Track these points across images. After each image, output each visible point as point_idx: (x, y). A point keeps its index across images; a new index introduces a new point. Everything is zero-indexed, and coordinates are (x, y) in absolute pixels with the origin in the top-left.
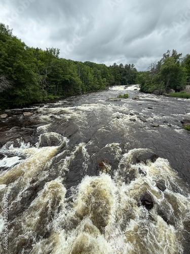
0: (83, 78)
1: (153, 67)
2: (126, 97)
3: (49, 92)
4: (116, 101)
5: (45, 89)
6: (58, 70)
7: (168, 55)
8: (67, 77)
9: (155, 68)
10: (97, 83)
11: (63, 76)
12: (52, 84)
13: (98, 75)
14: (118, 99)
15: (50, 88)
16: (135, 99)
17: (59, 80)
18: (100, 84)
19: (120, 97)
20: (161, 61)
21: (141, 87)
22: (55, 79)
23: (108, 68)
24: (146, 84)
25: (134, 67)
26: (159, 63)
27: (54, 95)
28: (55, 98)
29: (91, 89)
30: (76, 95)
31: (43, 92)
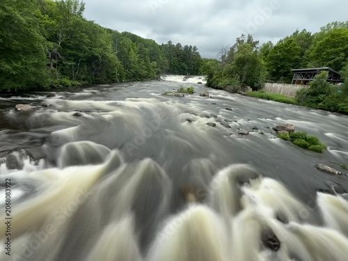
0: (122, 56)
1: (224, 54)
2: (191, 91)
3: (63, 73)
4: (178, 96)
5: (54, 66)
6: (82, 37)
7: (243, 41)
8: (97, 51)
9: (227, 55)
10: (144, 67)
11: (90, 50)
12: (68, 60)
13: (145, 54)
14: (181, 94)
15: (64, 65)
16: (204, 95)
17: (81, 55)
18: (148, 70)
19: (181, 90)
20: (234, 47)
21: (208, 81)
22: (75, 52)
23: (160, 47)
24: (215, 77)
25: (197, 51)
26: (232, 49)
27: (71, 79)
28: (73, 85)
29: (134, 76)
30: (109, 83)
31: (52, 71)
